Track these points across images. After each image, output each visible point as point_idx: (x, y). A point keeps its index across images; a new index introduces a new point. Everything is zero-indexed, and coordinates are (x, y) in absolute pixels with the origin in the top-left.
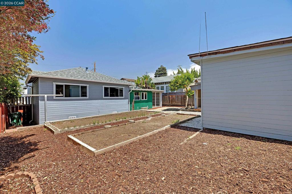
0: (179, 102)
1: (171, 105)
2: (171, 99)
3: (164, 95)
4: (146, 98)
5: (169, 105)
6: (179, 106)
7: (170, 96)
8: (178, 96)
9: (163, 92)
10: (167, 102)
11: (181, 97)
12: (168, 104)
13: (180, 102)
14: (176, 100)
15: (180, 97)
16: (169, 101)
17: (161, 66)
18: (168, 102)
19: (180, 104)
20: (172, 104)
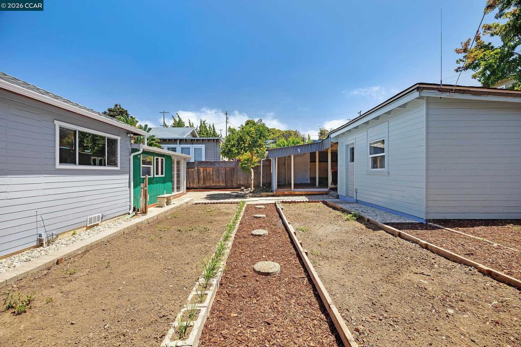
0: (221, 180)
1: (204, 188)
2: (202, 175)
3: (189, 165)
4: (162, 174)
5: (197, 188)
6: (222, 188)
7: (202, 170)
8: (218, 169)
9: (188, 160)
10: (193, 183)
11: (226, 170)
12: (195, 186)
13: (223, 181)
14: (215, 177)
15: (223, 172)
16: (199, 179)
17: (116, 105)
18: (196, 180)
19: (223, 185)
20: (204, 186)
